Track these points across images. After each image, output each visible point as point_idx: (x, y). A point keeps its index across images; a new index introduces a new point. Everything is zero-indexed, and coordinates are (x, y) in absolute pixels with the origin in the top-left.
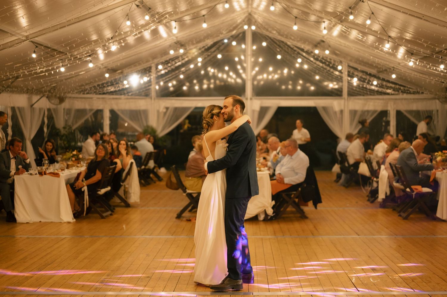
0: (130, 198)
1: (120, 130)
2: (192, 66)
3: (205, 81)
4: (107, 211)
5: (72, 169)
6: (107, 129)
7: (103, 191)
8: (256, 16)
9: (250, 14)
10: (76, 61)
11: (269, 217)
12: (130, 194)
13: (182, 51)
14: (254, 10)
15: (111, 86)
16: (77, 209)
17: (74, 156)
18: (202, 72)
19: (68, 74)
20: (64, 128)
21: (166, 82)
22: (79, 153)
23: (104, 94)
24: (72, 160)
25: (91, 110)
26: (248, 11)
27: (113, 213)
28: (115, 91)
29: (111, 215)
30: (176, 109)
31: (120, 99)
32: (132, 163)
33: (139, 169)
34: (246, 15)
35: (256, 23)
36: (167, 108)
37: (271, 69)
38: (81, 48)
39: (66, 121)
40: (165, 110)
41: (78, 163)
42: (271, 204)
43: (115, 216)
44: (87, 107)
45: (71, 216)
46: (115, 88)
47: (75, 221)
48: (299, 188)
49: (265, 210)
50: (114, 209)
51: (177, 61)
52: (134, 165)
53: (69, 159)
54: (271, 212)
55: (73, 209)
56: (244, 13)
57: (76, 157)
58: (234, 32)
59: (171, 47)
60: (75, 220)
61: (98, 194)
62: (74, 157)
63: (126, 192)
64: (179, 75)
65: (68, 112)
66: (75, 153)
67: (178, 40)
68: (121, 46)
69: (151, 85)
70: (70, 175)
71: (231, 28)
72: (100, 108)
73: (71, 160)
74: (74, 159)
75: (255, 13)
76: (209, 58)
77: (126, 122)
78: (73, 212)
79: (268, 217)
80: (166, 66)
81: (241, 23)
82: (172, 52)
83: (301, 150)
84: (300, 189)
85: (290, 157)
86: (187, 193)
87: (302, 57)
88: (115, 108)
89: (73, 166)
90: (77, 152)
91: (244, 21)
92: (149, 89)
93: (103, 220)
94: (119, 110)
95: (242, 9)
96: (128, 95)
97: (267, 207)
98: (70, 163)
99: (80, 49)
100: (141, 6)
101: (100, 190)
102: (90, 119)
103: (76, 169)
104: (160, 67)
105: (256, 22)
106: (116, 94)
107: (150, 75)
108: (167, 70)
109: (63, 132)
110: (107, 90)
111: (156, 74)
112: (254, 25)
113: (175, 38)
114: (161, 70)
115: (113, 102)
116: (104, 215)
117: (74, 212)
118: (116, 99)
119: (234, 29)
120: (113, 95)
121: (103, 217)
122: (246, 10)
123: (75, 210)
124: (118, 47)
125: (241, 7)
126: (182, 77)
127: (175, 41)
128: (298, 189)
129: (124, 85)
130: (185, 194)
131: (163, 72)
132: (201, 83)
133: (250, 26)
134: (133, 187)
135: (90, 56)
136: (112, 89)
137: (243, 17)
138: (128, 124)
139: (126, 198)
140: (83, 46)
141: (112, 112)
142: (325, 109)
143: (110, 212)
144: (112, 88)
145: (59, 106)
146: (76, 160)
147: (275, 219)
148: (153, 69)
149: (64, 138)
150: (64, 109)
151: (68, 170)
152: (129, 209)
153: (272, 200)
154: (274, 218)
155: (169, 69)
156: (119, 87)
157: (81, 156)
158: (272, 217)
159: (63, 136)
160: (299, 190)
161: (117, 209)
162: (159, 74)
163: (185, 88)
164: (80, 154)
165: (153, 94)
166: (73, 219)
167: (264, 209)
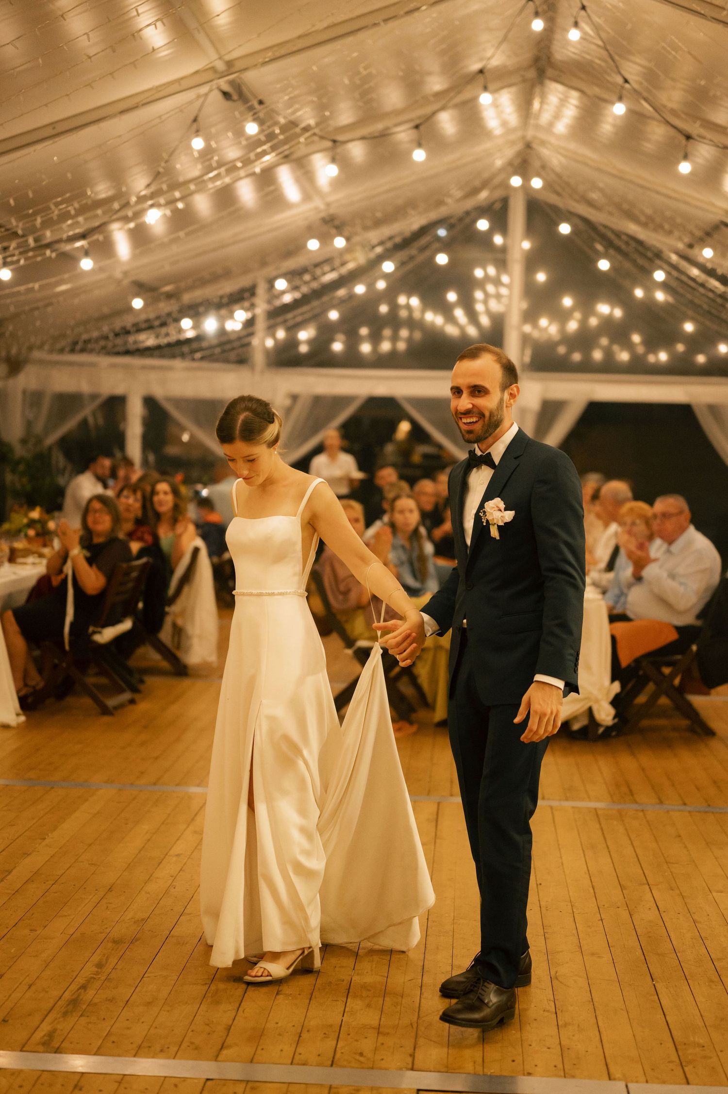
0: (188, 650)
1: (172, 450)
2: (360, 289)
3: (387, 332)
4: (121, 691)
5: (25, 564)
6: (134, 448)
7: (107, 634)
8: (545, 152)
9: (528, 146)
10: (43, 251)
11: (601, 730)
12: (189, 638)
13: (340, 242)
14: (541, 135)
15: (149, 332)
16: (32, 683)
17: (32, 523)
18: (384, 309)
19: (22, 288)
20: (24, 441)
21: (292, 329)
22: (46, 517)
23: (128, 353)
24: (26, 536)
25: (94, 397)
26: (524, 137)
27: (137, 696)
28: (159, 347)
29: (132, 702)
30: (317, 400)
31: (170, 369)
32: (196, 551)
33: (216, 559)
34: (519, 146)
35: (543, 170)
36: (295, 398)
37: (567, 302)
38: (53, 207)
39: (29, 424)
40: (288, 402)
41: (45, 545)
42: (608, 692)
43: (143, 706)
44: (85, 388)
45: (13, 703)
46: (157, 337)
47: (23, 723)
48: (693, 643)
49: (590, 710)
50: (142, 682)
51: (327, 268)
52: (204, 554)
53: (19, 531)
54: (608, 715)
55: (21, 684)
56: (513, 143)
57: (38, 526)
58: (484, 195)
59: (310, 231)
60: (23, 718)
61: (95, 643)
62: (34, 528)
63: (178, 632)
64: (325, 311)
65: (34, 398)
66: (35, 514)
67: (332, 211)
68: (176, 211)
69: (251, 334)
70: (15, 582)
71: (477, 183)
72: (119, 391)
73: (22, 534)
74: (31, 533)
75: (543, 143)
76: (410, 266)
77: (183, 429)
78: (18, 692)
79: (597, 730)
80: (297, 282)
81: (502, 170)
82: (313, 245)
83: (698, 528)
84: (694, 648)
85: (665, 546)
86: (355, 648)
87: (665, 266)
88: (159, 392)
89: (27, 553)
90: (41, 514)
91: (510, 164)
92: (249, 344)
93: (106, 719)
94: (169, 399)
95: (509, 131)
96: (193, 360)
97: (597, 701)
98: (19, 545)
99: (50, 209)
100: (235, 97)
101: (99, 629)
102: (91, 421)
103: (34, 564)
104: (281, 284)
105: (543, 167)
106: (162, 356)
107: (253, 306)
108: (299, 291)
109: (19, 451)
110: (135, 342)
111: (269, 302)
112: (538, 175)
113: (322, 206)
114: (283, 292)
115: (153, 376)
116: (111, 702)
117: (22, 693)
118: (161, 368)
119: (484, 185)
120: (151, 356)
121: (106, 711)
122: (519, 134)
123: (26, 685)
124: (165, 215)
125: (504, 124)
126: (334, 315)
127: (323, 215)
128: (689, 647)
129: (180, 330)
130: (349, 652)
131: (287, 298)
132: (375, 338)
133: (526, 178)
134: (197, 618)
135: (83, 236)
136: (149, 340)
137: (510, 153)
138: (192, 437)
139: (178, 647)
140: (59, 199)
141: (150, 402)
142: (713, 409)
143: (127, 696)
144: (147, 339)
145: (11, 382)
146: (38, 535)
147: (617, 735)
148: (261, 290)
149: (21, 467)
150: (24, 392)
151: (13, 565)
152: (186, 682)
153: (613, 680)
154: (614, 733)
155: (305, 289)
156: (167, 335)
157: (52, 525)
158: (608, 729)
159: (18, 463)
160: (692, 650)
161: (151, 681)
162: (278, 303)
163: (337, 347)
164: (53, 518)
165: (259, 358)
166: (18, 715)
167: (586, 707)
